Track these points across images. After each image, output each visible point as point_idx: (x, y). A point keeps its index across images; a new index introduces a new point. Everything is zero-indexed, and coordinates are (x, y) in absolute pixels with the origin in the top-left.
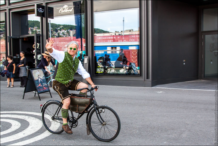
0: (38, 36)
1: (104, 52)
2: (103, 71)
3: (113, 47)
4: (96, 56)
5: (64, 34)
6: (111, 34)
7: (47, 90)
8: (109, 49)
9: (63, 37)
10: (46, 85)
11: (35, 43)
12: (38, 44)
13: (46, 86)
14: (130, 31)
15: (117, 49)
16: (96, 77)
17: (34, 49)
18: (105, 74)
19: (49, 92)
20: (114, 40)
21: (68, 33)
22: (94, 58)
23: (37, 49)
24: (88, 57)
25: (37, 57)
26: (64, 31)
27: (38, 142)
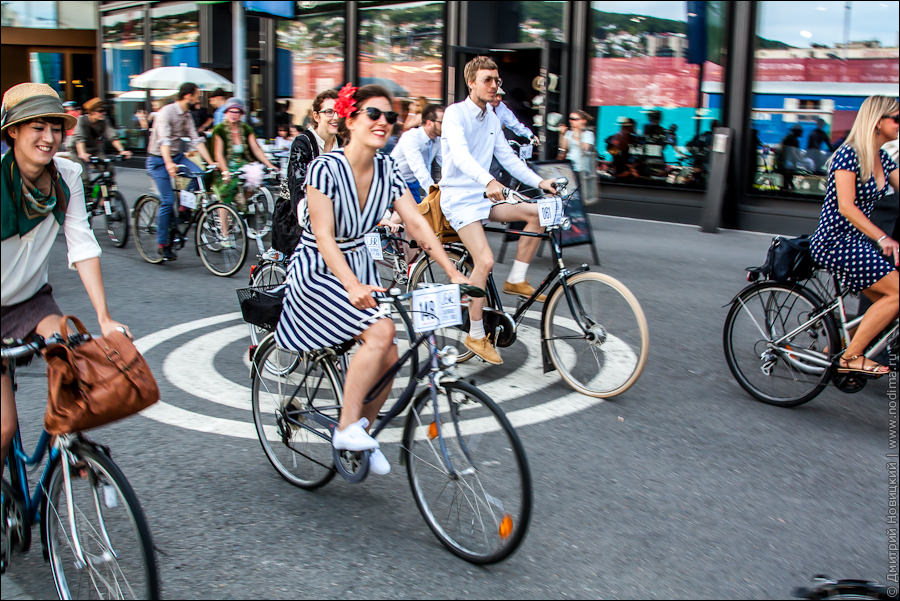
0: (556, 49)
1: (773, 116)
2: (781, 185)
3: (805, 101)
4: (756, 128)
5: (627, 48)
6: (794, 52)
7: (583, 237)
8: (791, 105)
9: (623, 57)
10: (581, 219)
11: (544, 71)
12: (554, 77)
13: (579, 222)
14: (868, 45)
15: (821, 107)
16: (751, 204)
17: (538, 93)
18: (787, 194)
19: (588, 246)
20: (808, 76)
21: (643, 42)
22: (749, 133)
23: (550, 94)
24: (727, 130)
25: (545, 121)
26: (626, 36)
27: (565, 422)
